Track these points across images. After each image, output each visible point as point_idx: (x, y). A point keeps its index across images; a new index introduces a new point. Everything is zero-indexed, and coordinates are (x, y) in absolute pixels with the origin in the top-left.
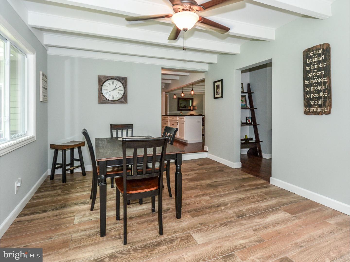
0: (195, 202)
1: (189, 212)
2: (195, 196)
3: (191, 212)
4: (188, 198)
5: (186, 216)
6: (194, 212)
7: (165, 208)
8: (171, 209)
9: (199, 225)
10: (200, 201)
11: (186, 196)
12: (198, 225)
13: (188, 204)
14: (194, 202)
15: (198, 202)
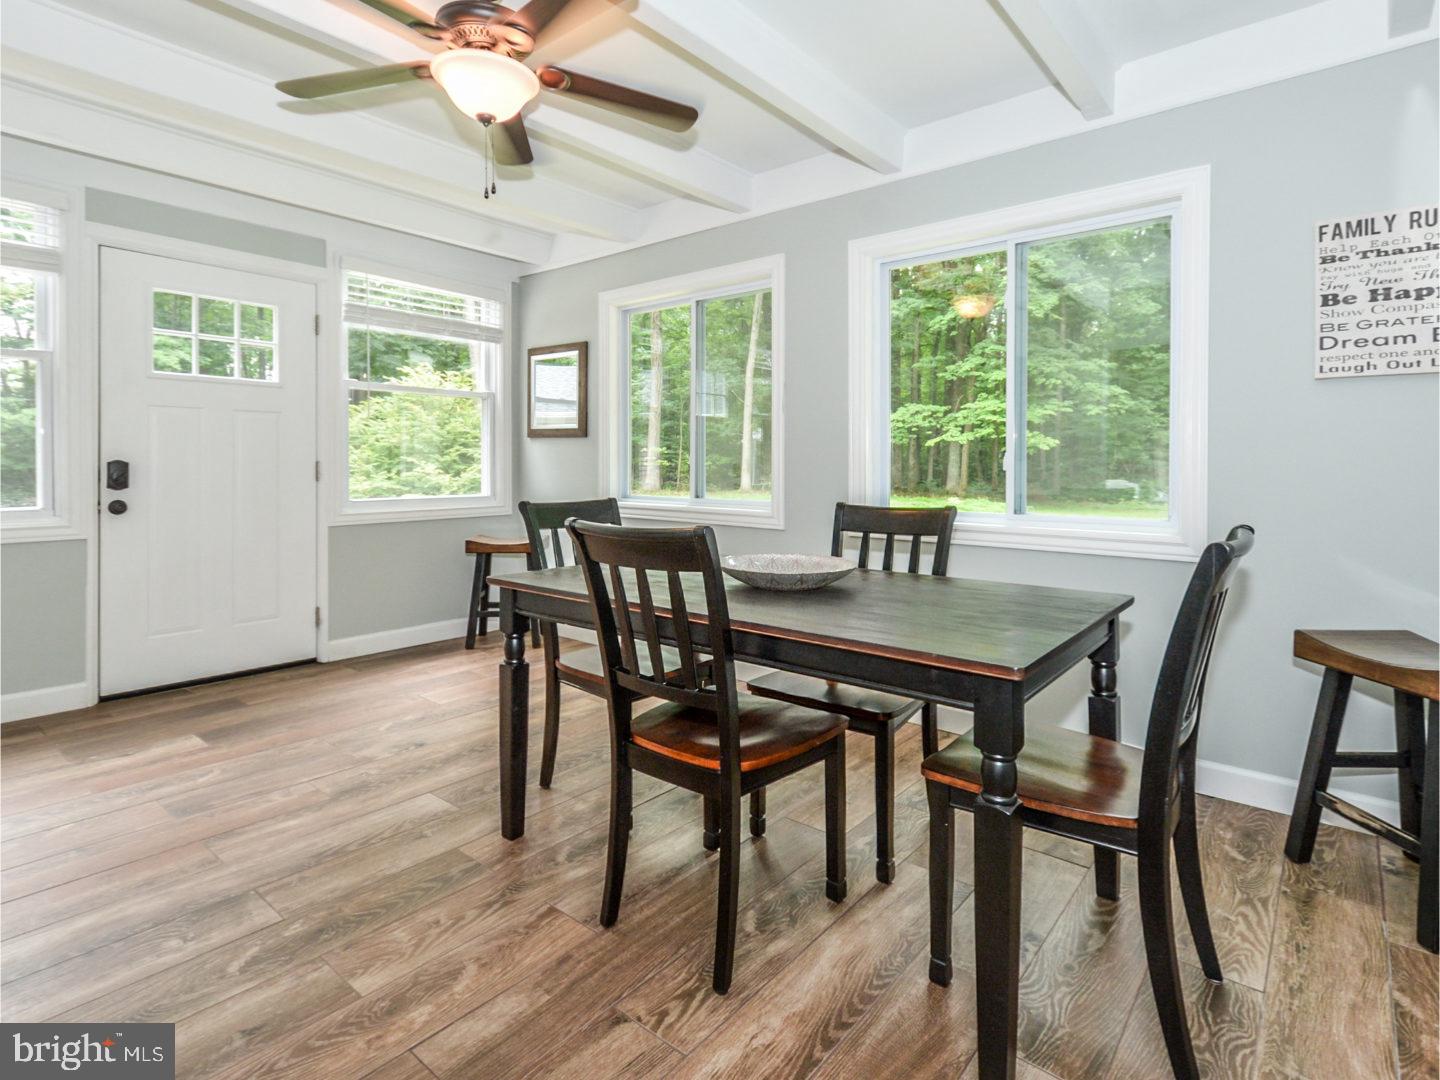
0: (453, 925)
1: (477, 868)
2: (455, 974)
3: (467, 871)
4: (500, 948)
5: (486, 849)
6: (454, 871)
7: (591, 858)
8: (563, 864)
9: (428, 832)
10: (422, 940)
11: (518, 957)
12: (433, 833)
13: (489, 905)
14: (463, 927)
15: (435, 931)
